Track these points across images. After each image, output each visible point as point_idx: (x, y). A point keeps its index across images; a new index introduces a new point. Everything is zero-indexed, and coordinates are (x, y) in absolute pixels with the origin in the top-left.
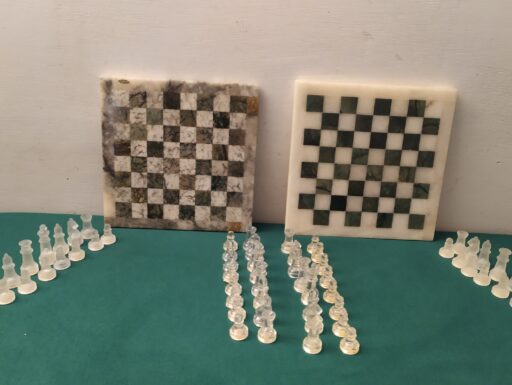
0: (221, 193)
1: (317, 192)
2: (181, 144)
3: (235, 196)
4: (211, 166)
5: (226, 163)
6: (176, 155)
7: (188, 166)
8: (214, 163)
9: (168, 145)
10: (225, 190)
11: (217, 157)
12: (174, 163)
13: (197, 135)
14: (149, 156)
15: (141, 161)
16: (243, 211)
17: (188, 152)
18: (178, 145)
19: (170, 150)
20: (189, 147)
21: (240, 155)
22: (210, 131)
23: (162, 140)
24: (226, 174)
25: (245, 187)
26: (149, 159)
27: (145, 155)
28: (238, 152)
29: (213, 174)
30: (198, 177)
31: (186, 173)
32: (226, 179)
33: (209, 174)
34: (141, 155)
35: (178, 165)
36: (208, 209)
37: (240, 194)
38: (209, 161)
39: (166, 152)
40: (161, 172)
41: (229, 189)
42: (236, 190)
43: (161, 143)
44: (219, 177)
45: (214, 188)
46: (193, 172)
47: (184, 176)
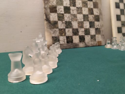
0: (93, 29)
1: (122, 26)
2: (77, 8)
3: (98, 30)
4: (88, 17)
5: (93, 16)
6: (75, 12)
7: (80, 17)
8: (89, 16)
9: (72, 8)
10: (94, 27)
11: (90, 13)
12: (75, 16)
13: (82, 4)
14: (65, 13)
15: (62, 16)
16: (101, 36)
17: (80, 11)
18: (75, 8)
19: (73, 10)
20: (80, 9)
21: (97, 13)
22: (86, 2)
23: (69, 6)
24: (94, 21)
25: (100, 25)
26: (65, 15)
27: (63, 12)
28: (97, 11)
29: (90, 21)
30: (84, 22)
31: (80, 20)
32: (94, 23)
33: (88, 21)
34: (61, 13)
35: (77, 17)
36: (89, 36)
37: (100, 29)
38: (87, 15)
39: (71, 11)
40: (70, 21)
41: (96, 27)
42: (98, 27)
43: (69, 7)
44: (92, 22)
45: (90, 27)
46: (82, 20)
47: (79, 22)
